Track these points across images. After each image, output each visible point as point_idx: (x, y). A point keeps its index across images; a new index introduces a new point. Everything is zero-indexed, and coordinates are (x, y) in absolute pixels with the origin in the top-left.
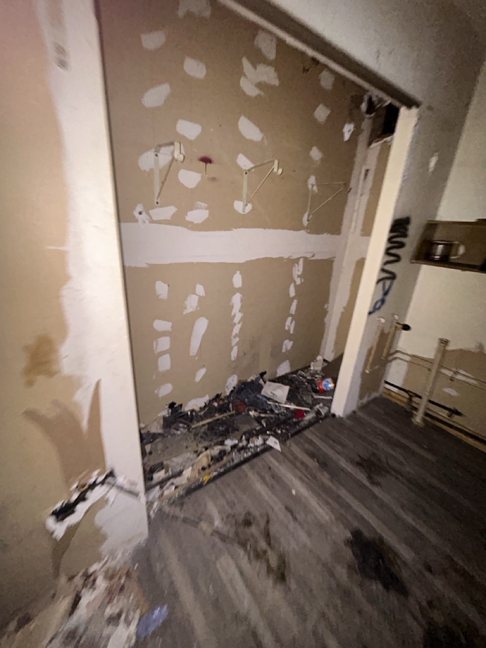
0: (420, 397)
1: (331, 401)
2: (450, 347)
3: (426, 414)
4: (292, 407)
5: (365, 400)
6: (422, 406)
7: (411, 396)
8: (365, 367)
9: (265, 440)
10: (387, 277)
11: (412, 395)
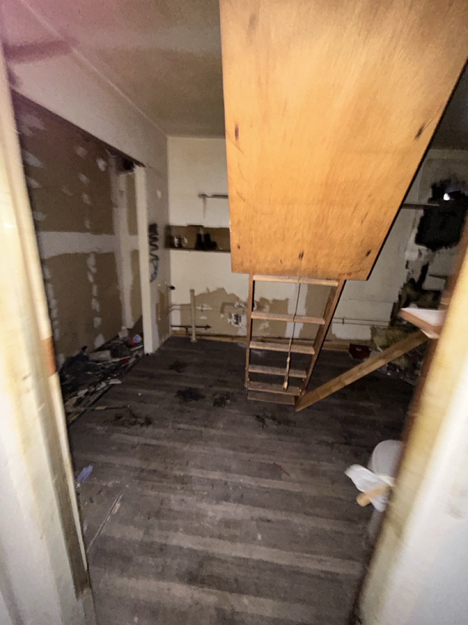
0: (191, 327)
1: (143, 347)
2: (196, 294)
3: (197, 335)
4: (118, 360)
5: (163, 340)
6: (193, 331)
7: (187, 329)
8: (157, 318)
9: (107, 383)
10: (154, 259)
11: (187, 327)
